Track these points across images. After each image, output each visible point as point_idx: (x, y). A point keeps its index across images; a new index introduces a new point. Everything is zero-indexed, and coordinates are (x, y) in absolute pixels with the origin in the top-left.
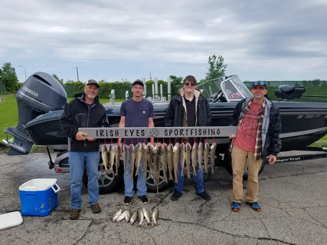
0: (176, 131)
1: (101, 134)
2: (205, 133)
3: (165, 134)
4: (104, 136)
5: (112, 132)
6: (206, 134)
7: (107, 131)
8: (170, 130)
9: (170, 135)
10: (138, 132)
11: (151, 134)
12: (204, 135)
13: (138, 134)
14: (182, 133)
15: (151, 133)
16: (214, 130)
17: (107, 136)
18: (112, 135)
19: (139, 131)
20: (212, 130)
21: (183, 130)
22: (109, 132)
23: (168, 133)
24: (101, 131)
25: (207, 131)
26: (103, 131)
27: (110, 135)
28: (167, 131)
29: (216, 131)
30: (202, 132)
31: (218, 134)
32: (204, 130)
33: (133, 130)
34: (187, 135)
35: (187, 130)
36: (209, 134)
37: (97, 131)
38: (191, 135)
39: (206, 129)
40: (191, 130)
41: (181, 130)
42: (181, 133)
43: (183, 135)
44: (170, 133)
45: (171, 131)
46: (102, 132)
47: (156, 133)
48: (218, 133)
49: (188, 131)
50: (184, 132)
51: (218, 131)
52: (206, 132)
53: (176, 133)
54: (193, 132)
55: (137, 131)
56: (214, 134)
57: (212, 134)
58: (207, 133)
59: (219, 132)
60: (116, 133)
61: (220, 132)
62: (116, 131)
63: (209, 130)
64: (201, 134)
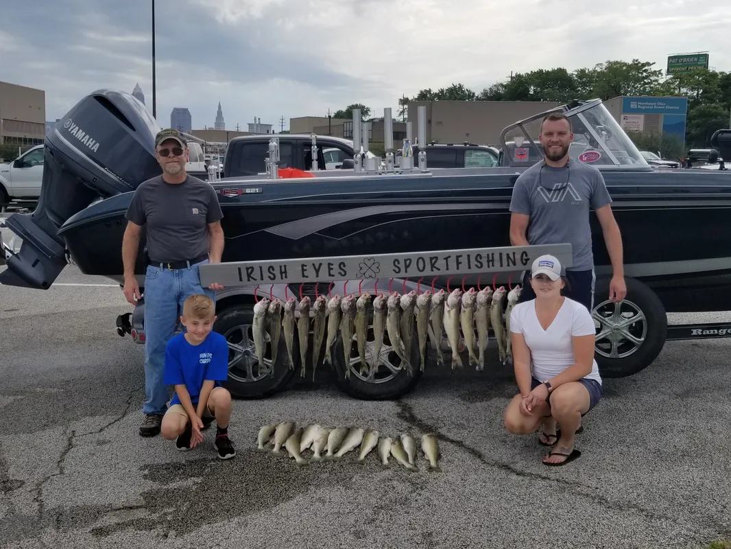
0: (421, 261)
1: (249, 276)
2: (491, 263)
3: (394, 270)
4: (256, 280)
5: (273, 270)
6: (493, 266)
7: (261, 267)
8: (405, 261)
9: (406, 272)
10: (331, 267)
11: (362, 271)
12: (489, 267)
13: (332, 272)
14: (436, 265)
15: (361, 268)
17: (262, 279)
18: (272, 277)
19: (332, 265)
21: (437, 258)
23: (402, 265)
24: (247, 269)
25: (497, 257)
26: (252, 268)
27: (269, 277)
28: (399, 263)
29: (518, 257)
30: (484, 261)
31: (525, 264)
32: (488, 255)
33: (321, 264)
34: (447, 269)
36: (501, 266)
37: (239, 269)
38: (458, 269)
40: (458, 257)
41: (431, 259)
42: (433, 266)
43: (439, 270)
44: (407, 267)
45: (408, 262)
48: (524, 262)
49: (449, 260)
50: (441, 263)
51: (525, 257)
53: (421, 266)
54: (461, 263)
55: (330, 264)
56: (514, 264)
57: (508, 265)
58: (497, 263)
59: (527, 260)
60: (281, 273)
61: (529, 259)
63: (501, 254)
64: (482, 266)
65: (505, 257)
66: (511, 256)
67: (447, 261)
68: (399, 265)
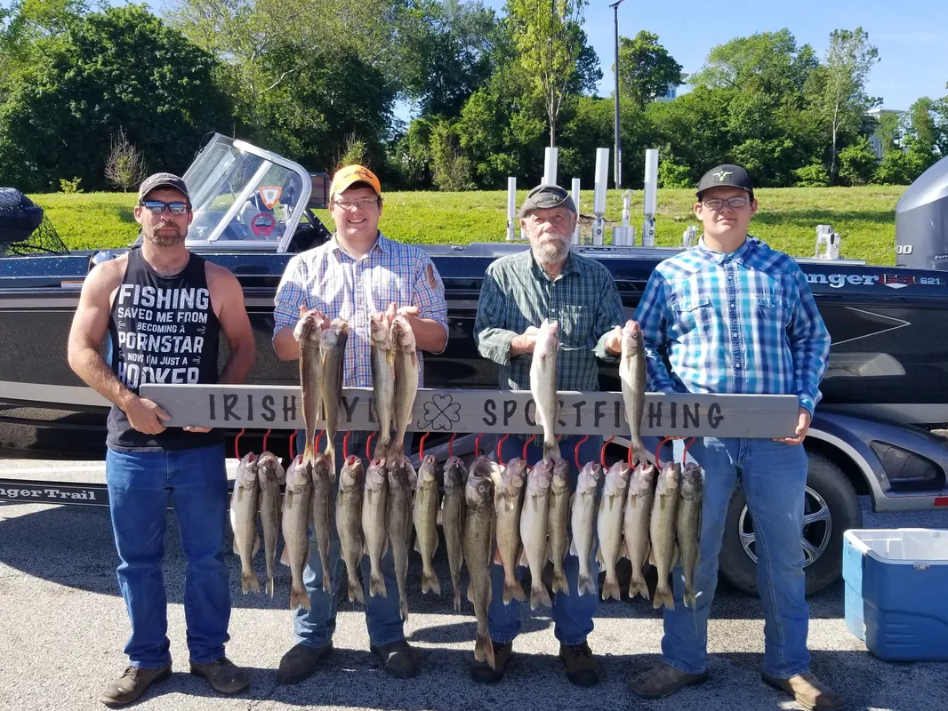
1: (228, 410)
2: (655, 420)
3: (485, 420)
4: (239, 418)
5: (272, 403)
6: (659, 425)
7: (250, 397)
8: (506, 403)
9: (506, 424)
11: (429, 417)
15: (427, 412)
16: (697, 406)
17: (250, 418)
18: (269, 415)
20: (686, 407)
22: (257, 401)
24: (226, 398)
25: (666, 409)
26: (235, 398)
27: (264, 415)
28: (494, 407)
29: (703, 411)
31: (714, 426)
32: (652, 405)
33: (356, 399)
34: (578, 424)
35: (578, 406)
36: (674, 425)
37: (212, 397)
38: (597, 424)
39: (660, 404)
40: (598, 404)
43: (564, 424)
44: (508, 415)
45: (510, 407)
46: (230, 402)
47: (450, 412)
48: (714, 421)
49: (582, 408)
50: (567, 414)
51: (715, 414)
52: (659, 415)
54: (603, 415)
56: (696, 424)
57: (686, 426)
59: (719, 419)
60: (286, 409)
61: (722, 418)
62: (286, 398)
63: (674, 405)
65: (680, 412)
66: (692, 410)
67: (578, 411)
68: (492, 411)
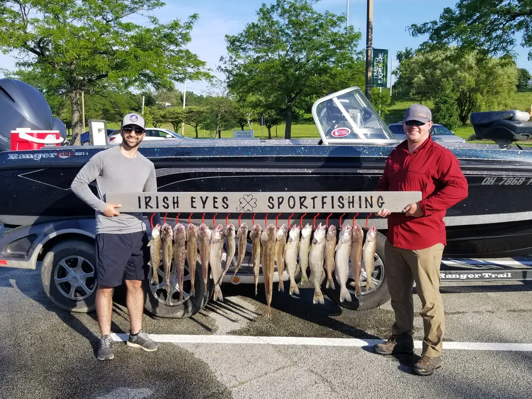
0: (291, 200)
1: (147, 204)
2: (351, 204)
3: (269, 206)
5: (167, 200)
6: (353, 207)
7: (157, 197)
8: (279, 198)
9: (279, 208)
10: (216, 200)
12: (349, 208)
13: (216, 205)
14: (304, 204)
15: (241, 203)
16: (372, 198)
17: (158, 207)
18: (166, 206)
19: (217, 198)
20: (366, 199)
21: (305, 198)
22: (160, 199)
23: (276, 203)
25: (356, 200)
28: (273, 200)
29: (375, 200)
30: (346, 202)
32: (349, 198)
33: (207, 197)
34: (314, 208)
36: (360, 207)
38: (323, 208)
39: (353, 198)
40: (323, 198)
41: (301, 198)
42: (301, 204)
43: (307, 208)
44: (280, 204)
45: (281, 200)
47: (252, 203)
48: (380, 205)
49: (315, 199)
50: (308, 202)
51: (380, 201)
52: (353, 202)
53: (292, 204)
55: (214, 199)
56: (371, 206)
58: (357, 205)
59: (382, 203)
60: (174, 203)
61: (384, 203)
62: (174, 198)
64: (343, 207)
66: (369, 199)
67: (314, 201)
68: (272, 202)
